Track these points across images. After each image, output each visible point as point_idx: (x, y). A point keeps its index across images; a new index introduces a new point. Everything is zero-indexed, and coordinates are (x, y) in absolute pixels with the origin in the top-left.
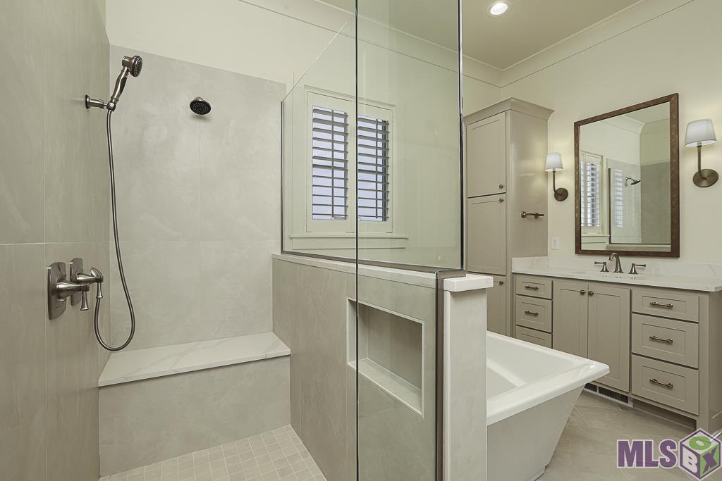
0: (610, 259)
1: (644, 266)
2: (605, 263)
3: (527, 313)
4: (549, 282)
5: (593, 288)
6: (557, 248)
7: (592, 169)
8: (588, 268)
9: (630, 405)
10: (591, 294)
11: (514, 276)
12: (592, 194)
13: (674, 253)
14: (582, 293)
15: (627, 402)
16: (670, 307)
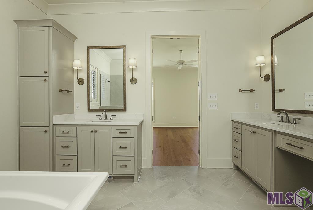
0: (103, 114)
1: (115, 116)
2: (101, 115)
3: (63, 147)
4: (75, 127)
5: (97, 128)
6: (79, 109)
7: (94, 73)
8: (93, 119)
9: (112, 179)
10: (96, 131)
11: (55, 126)
12: (94, 84)
13: (125, 110)
14: (92, 131)
15: (111, 178)
16: (125, 133)
